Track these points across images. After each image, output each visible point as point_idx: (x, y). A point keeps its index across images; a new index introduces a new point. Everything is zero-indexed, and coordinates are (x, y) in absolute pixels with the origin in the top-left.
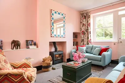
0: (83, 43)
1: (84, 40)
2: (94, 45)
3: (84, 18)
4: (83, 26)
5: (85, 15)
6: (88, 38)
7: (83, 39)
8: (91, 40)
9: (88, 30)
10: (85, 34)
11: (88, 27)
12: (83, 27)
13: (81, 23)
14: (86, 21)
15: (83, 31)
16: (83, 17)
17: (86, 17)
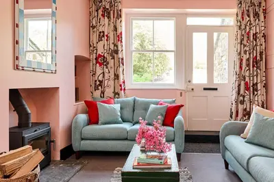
0: (103, 93)
1: (106, 82)
2: (137, 98)
3: (103, 15)
4: (100, 40)
5: (107, 7)
6: (117, 77)
7: (100, 78)
8: (124, 82)
9: (116, 52)
10: (108, 63)
11: (115, 45)
12: (101, 44)
13: (94, 27)
14: (109, 24)
15: (100, 56)
16: (100, 12)
17: (109, 13)
